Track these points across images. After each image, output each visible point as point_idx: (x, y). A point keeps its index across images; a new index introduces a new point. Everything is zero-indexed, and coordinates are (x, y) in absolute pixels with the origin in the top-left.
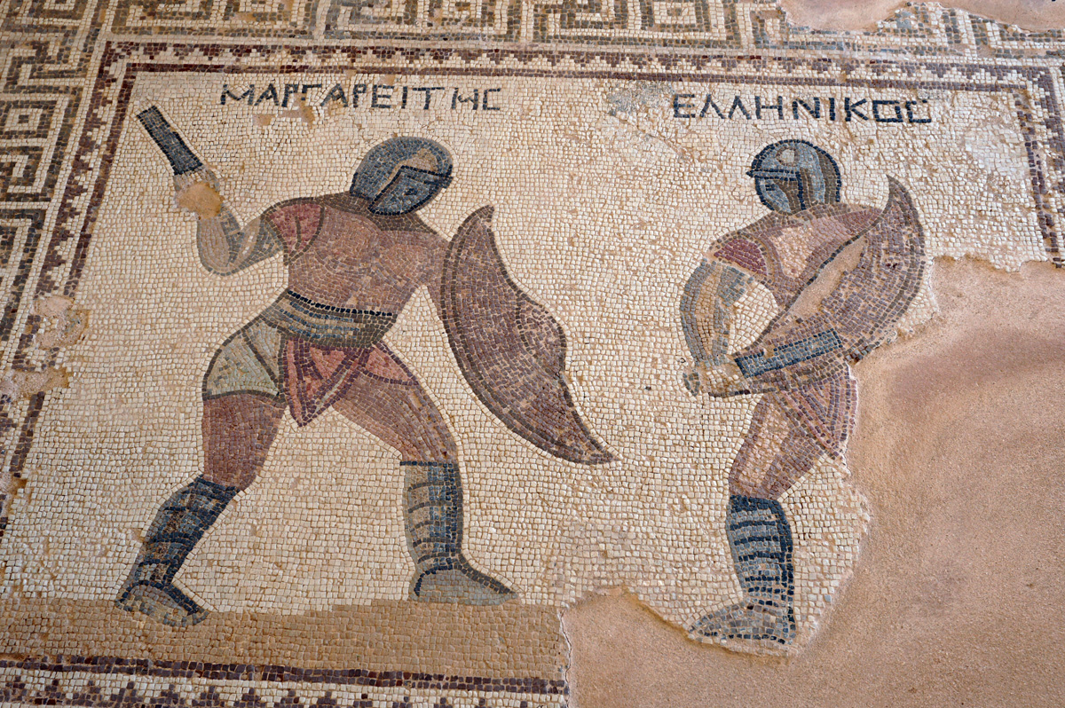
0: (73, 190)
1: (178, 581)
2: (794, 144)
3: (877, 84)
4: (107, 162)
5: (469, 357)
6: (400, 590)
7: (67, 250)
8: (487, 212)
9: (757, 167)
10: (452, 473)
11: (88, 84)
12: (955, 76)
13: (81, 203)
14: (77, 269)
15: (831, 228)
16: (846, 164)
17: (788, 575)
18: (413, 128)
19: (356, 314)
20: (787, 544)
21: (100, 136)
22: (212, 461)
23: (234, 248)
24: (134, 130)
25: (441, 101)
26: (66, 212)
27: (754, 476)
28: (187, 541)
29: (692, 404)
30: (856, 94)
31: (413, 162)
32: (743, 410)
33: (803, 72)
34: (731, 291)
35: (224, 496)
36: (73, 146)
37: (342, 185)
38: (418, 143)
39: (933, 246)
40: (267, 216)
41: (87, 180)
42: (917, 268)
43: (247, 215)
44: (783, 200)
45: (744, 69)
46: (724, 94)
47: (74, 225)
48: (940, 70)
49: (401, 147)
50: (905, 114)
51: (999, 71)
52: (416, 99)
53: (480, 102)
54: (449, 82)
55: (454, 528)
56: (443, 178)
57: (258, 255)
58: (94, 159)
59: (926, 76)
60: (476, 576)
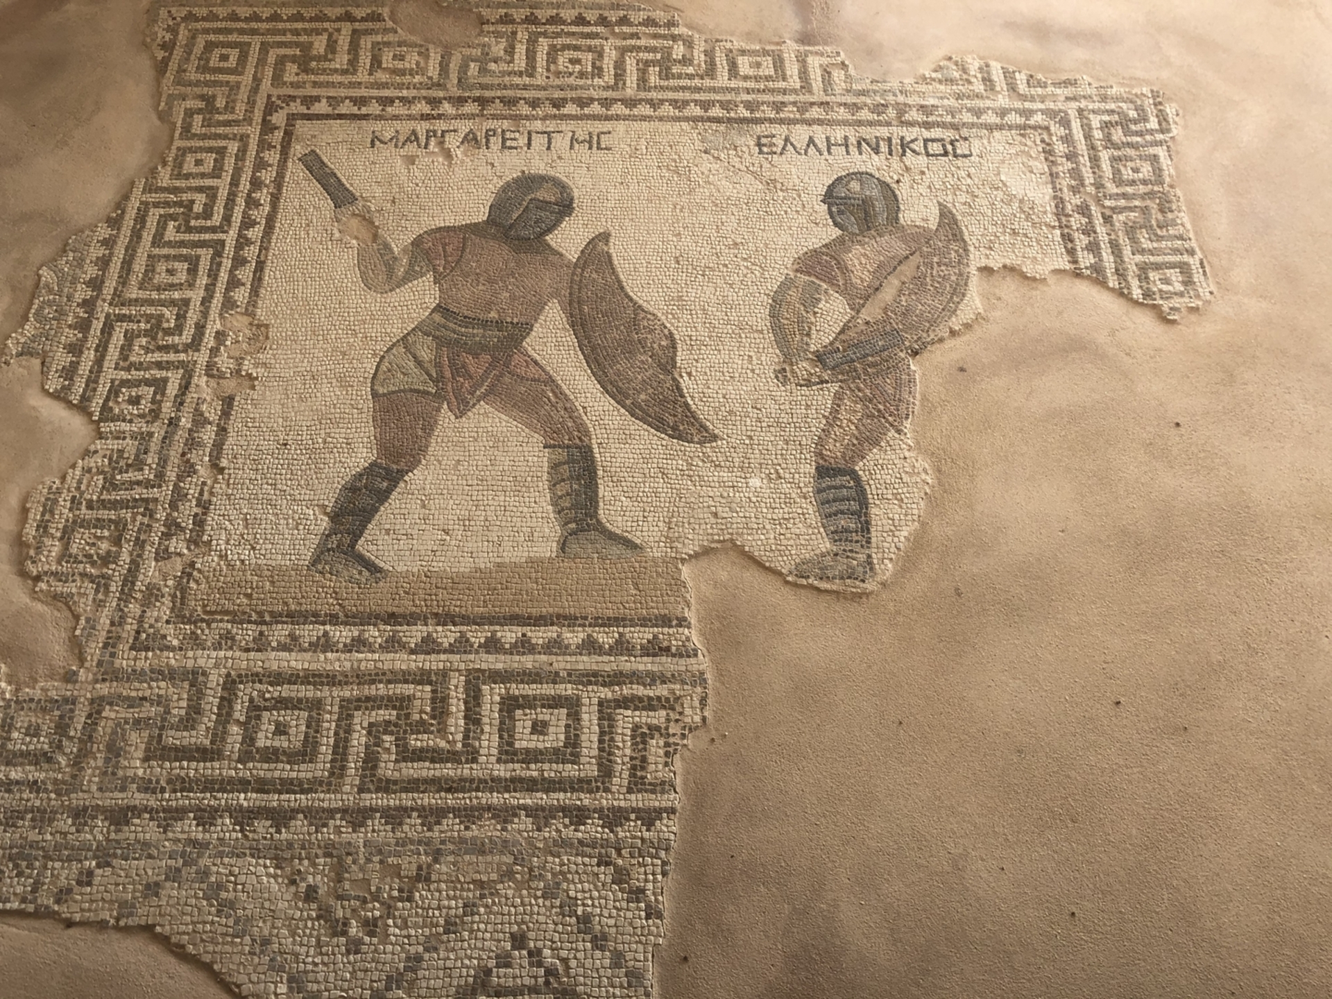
0: (248, 223)
1: (361, 547)
2: (860, 176)
3: (927, 125)
4: (275, 199)
5: (597, 360)
6: (548, 549)
7: (245, 274)
8: (605, 237)
9: (829, 196)
10: (587, 454)
11: (254, 132)
12: (991, 118)
13: (255, 233)
14: (255, 292)
15: (893, 245)
16: (903, 192)
17: (866, 527)
18: (539, 166)
19: (499, 324)
20: (863, 502)
21: (267, 176)
22: (384, 447)
23: (390, 272)
24: (295, 171)
25: (561, 142)
26: (242, 242)
27: (834, 449)
28: (367, 515)
29: (781, 392)
30: (910, 133)
31: (541, 195)
32: (824, 398)
33: (865, 115)
34: (810, 301)
35: (395, 478)
36: (245, 185)
37: (481, 215)
38: (542, 179)
39: (976, 259)
40: (417, 243)
41: (260, 215)
42: (964, 279)
43: (399, 241)
44: (851, 222)
45: (815, 113)
46: (800, 134)
47: (251, 252)
48: (978, 112)
49: (528, 182)
50: (949, 151)
51: (1027, 113)
52: (539, 141)
53: (594, 142)
54: (567, 127)
55: (593, 500)
56: (565, 207)
57: (409, 276)
58: (263, 196)
59: (967, 117)
60: (612, 537)
